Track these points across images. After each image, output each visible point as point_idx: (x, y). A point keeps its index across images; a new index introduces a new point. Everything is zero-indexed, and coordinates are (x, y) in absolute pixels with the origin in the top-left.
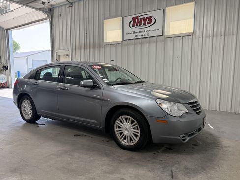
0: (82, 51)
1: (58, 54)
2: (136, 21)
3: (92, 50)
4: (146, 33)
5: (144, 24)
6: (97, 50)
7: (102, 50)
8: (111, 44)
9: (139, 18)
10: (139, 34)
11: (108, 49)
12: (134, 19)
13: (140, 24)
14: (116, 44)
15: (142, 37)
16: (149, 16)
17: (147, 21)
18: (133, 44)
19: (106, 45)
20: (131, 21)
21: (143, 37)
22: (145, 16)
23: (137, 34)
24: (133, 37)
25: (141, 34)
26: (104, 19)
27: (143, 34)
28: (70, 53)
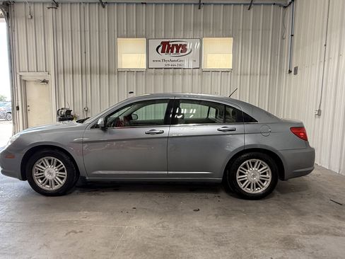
0: (78, 77)
1: (23, 78)
2: (166, 47)
3: (96, 78)
4: (179, 63)
5: (177, 52)
6: (105, 78)
7: (114, 78)
8: (129, 71)
9: (171, 44)
10: (170, 63)
11: (124, 77)
12: (164, 44)
13: (172, 52)
14: (138, 72)
15: (174, 67)
16: (183, 43)
17: (181, 49)
18: (161, 74)
19: (120, 72)
20: (159, 46)
21: (176, 67)
22: (178, 43)
23: (168, 63)
24: (162, 65)
25: (174, 63)
26: (118, 37)
27: (176, 63)
28: (51, 78)
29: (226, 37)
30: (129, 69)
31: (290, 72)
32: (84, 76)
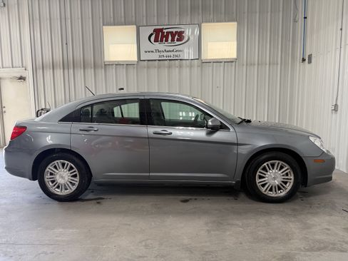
2: (159, 35)
3: (80, 73)
4: (176, 53)
5: (173, 40)
6: (90, 72)
7: (101, 72)
8: (118, 65)
9: (165, 31)
10: (165, 54)
11: (112, 71)
12: (157, 31)
13: (167, 41)
14: (128, 65)
15: (170, 58)
16: (179, 30)
17: (177, 37)
18: (155, 67)
19: (107, 66)
20: (152, 34)
21: (172, 58)
22: (174, 30)
23: (162, 54)
24: (155, 56)
25: (169, 54)
26: (103, 25)
27: (171, 54)
28: (29, 74)
29: (229, 21)
30: (118, 61)
31: (304, 60)
32: (66, 71)
